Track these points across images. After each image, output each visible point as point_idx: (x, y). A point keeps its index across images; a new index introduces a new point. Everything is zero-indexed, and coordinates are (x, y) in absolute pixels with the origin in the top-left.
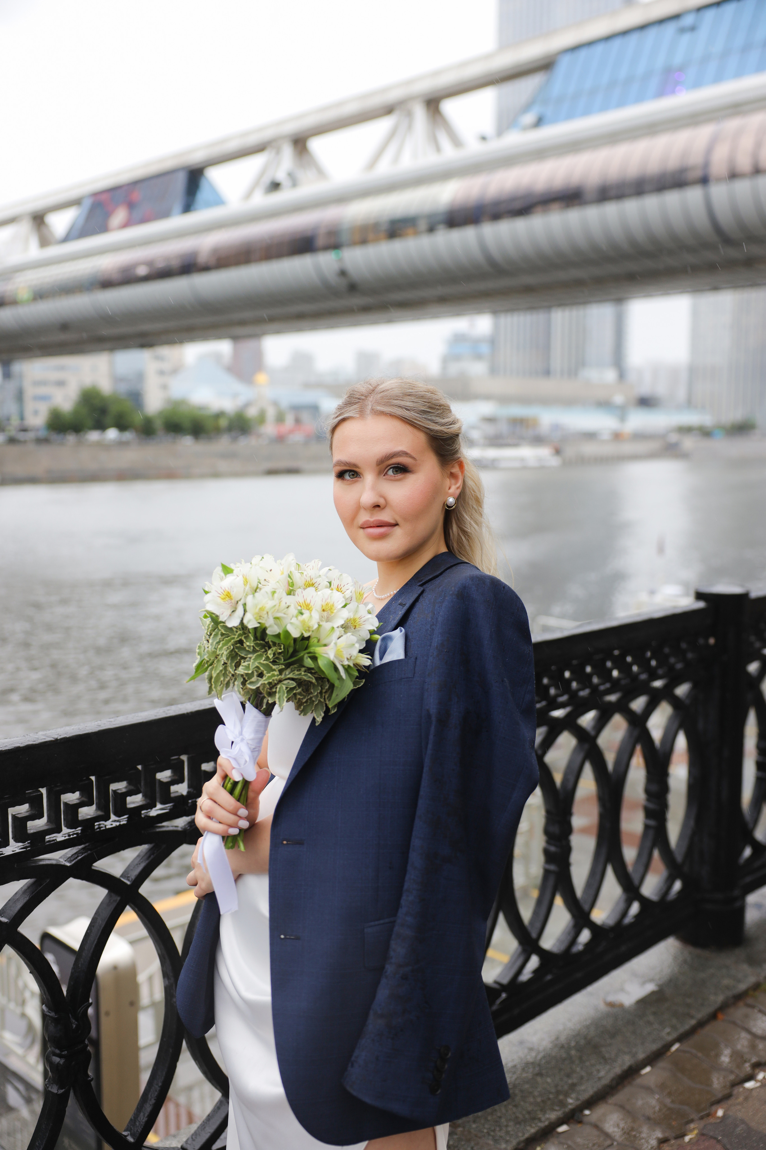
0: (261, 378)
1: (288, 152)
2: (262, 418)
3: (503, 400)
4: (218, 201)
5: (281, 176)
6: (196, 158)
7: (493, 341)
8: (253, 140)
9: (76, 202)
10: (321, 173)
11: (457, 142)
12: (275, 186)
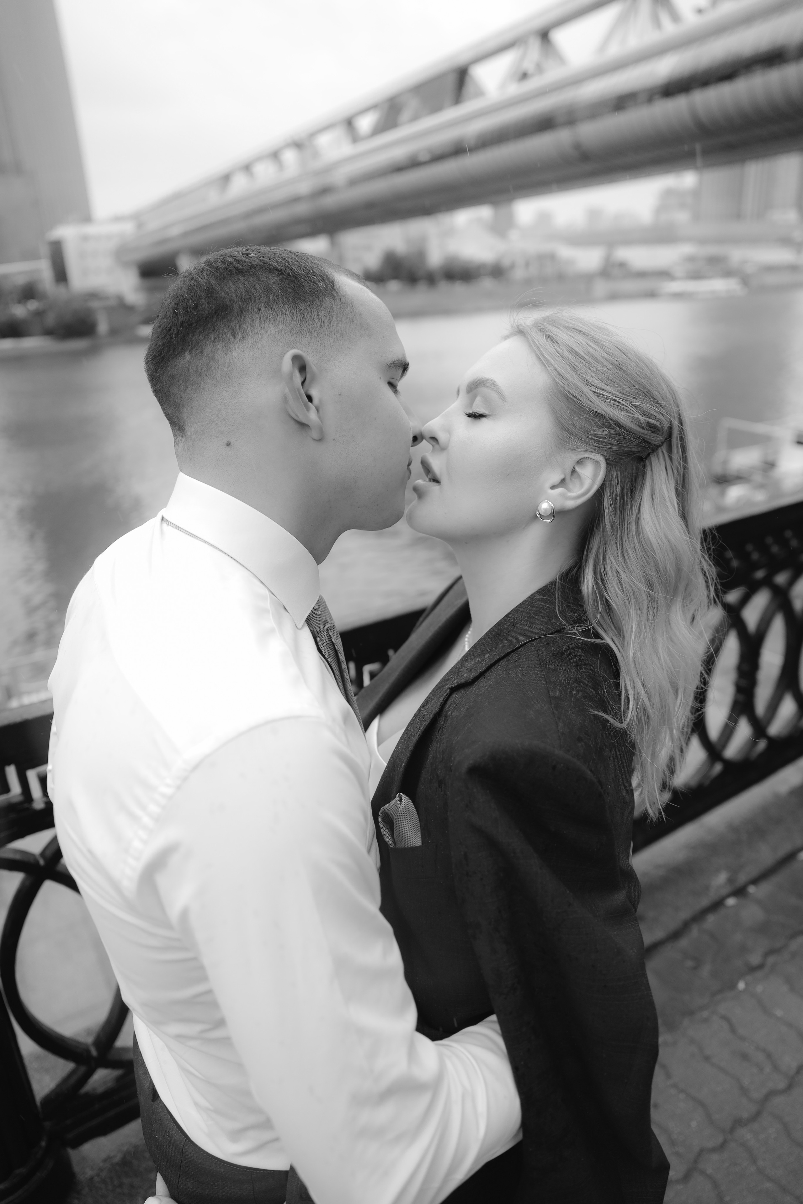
0: (514, 235)
1: (535, 46)
2: (513, 266)
3: (702, 241)
4: (480, 93)
5: (529, 65)
6: (462, 59)
7: (696, 193)
8: (508, 37)
9: (373, 107)
10: (561, 59)
11: (675, 17)
12: (524, 76)
